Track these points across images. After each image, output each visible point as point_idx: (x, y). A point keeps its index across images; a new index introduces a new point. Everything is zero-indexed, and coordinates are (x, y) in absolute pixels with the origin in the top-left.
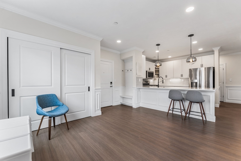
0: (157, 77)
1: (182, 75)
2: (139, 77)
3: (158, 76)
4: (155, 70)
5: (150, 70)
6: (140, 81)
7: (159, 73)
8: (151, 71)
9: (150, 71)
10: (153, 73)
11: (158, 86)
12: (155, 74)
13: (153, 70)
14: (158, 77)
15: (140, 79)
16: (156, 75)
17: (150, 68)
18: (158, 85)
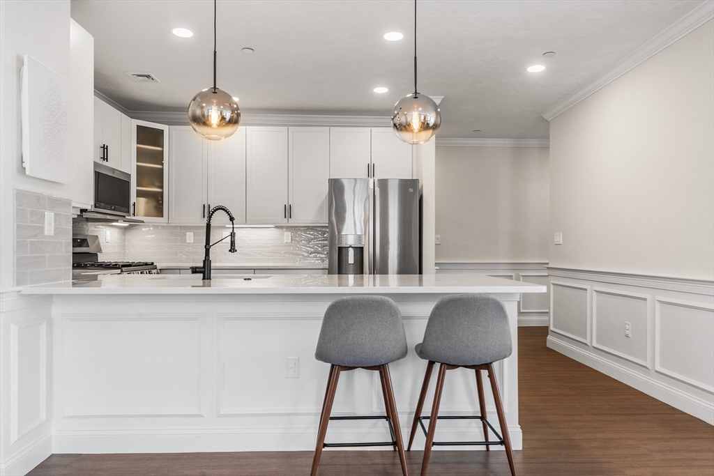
0: (147, 215)
1: (288, 212)
2: (39, 197)
3: (153, 204)
4: (134, 163)
5: (105, 158)
6: (49, 230)
7: (162, 188)
8: (113, 170)
9: (105, 163)
10: (128, 184)
11: (204, 271)
12: (140, 194)
13: (125, 161)
14: (153, 211)
15: (49, 216)
16: (142, 200)
17: (105, 148)
18: (207, 261)
